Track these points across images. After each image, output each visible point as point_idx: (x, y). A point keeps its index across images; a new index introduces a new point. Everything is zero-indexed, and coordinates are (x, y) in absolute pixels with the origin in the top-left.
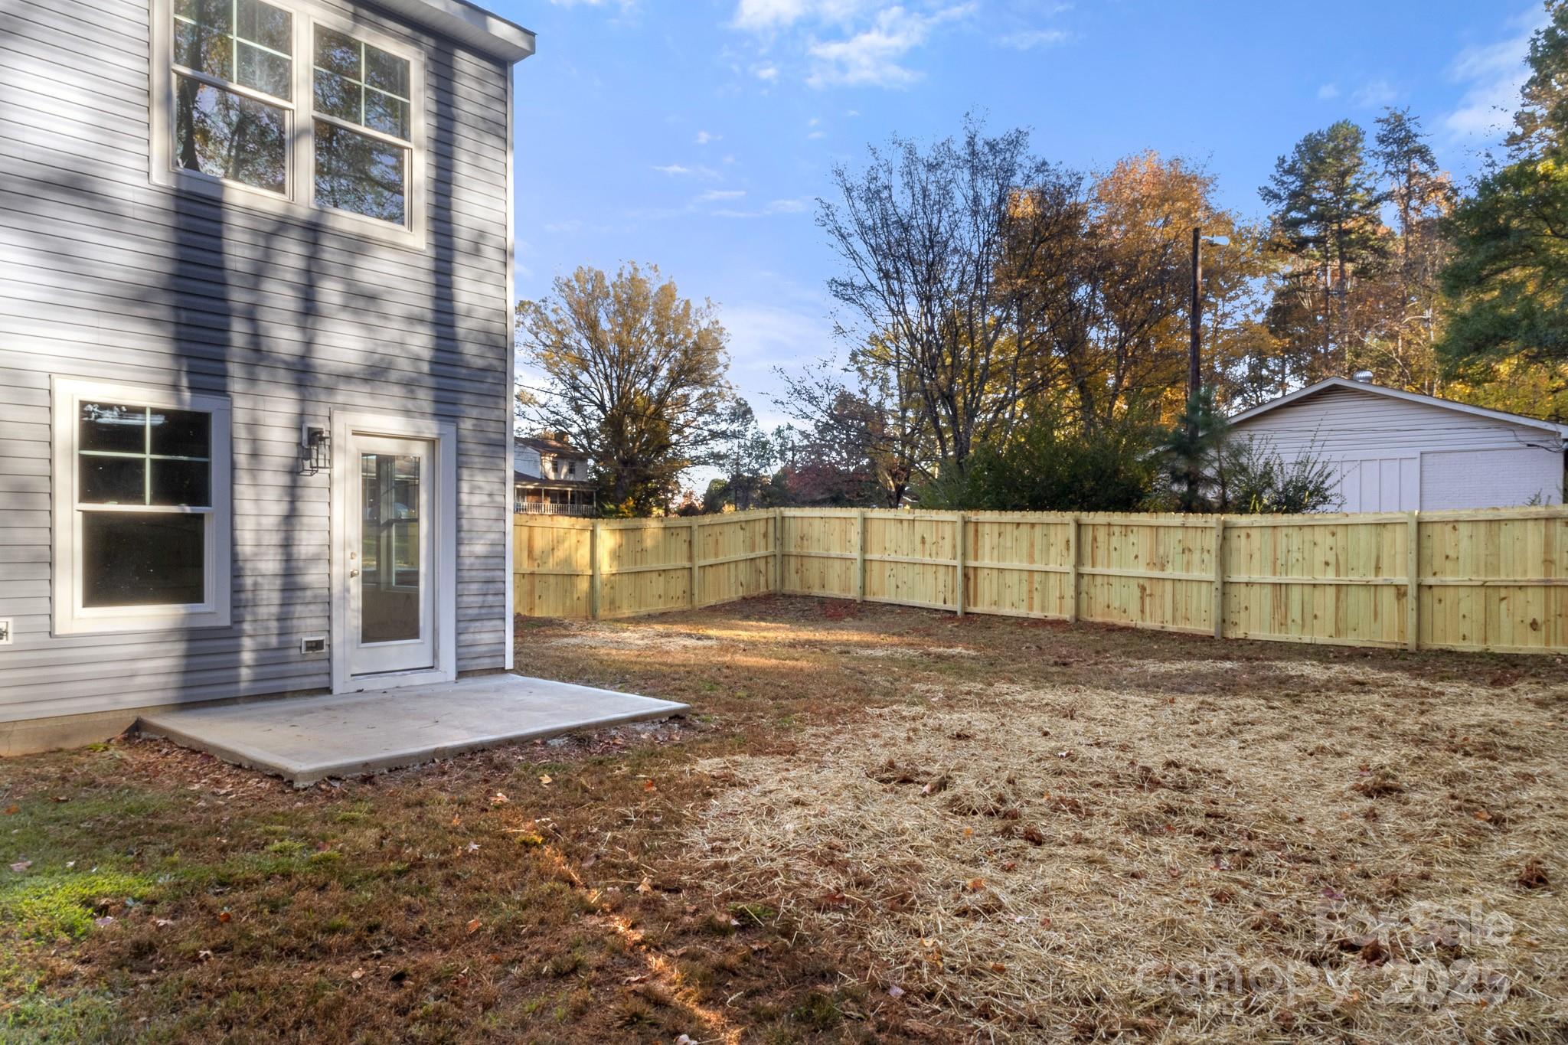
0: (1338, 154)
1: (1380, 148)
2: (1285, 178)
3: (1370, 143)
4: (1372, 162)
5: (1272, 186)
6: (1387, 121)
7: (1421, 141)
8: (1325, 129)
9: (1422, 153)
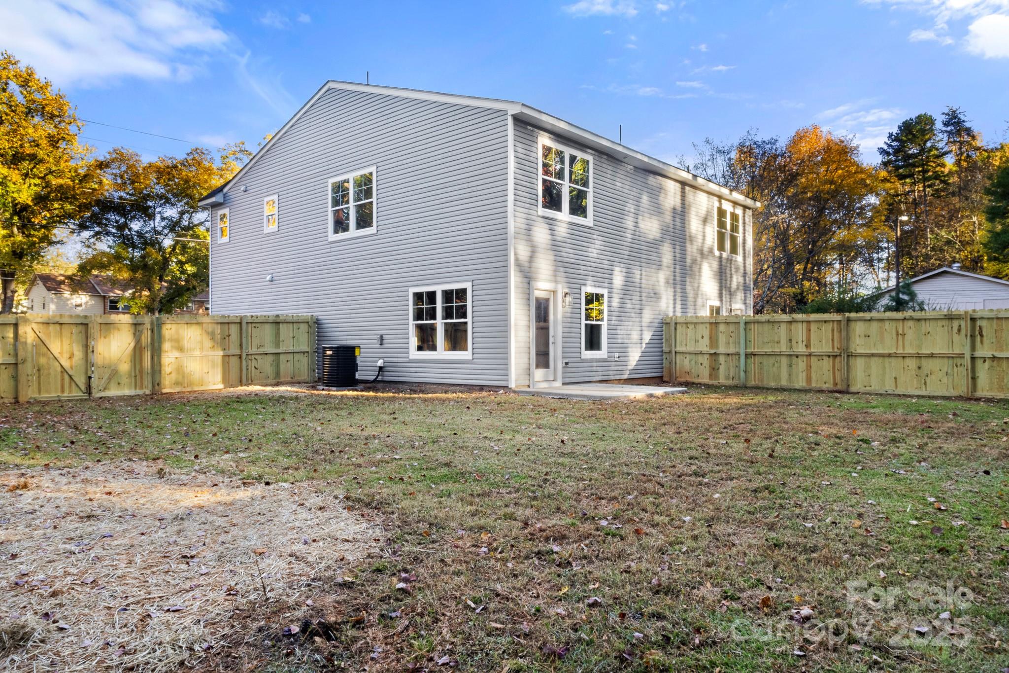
0: (923, 132)
1: (944, 129)
2: (892, 144)
3: (939, 125)
4: (941, 136)
5: (885, 147)
6: (948, 114)
7: (967, 125)
8: (913, 117)
9: (968, 131)
